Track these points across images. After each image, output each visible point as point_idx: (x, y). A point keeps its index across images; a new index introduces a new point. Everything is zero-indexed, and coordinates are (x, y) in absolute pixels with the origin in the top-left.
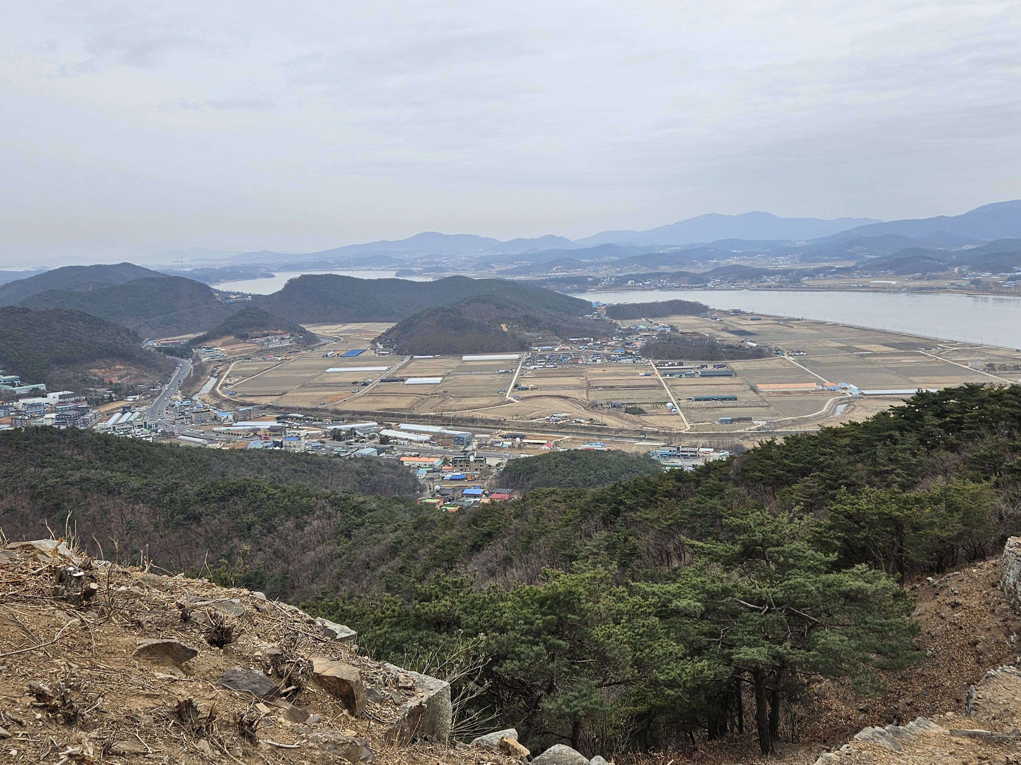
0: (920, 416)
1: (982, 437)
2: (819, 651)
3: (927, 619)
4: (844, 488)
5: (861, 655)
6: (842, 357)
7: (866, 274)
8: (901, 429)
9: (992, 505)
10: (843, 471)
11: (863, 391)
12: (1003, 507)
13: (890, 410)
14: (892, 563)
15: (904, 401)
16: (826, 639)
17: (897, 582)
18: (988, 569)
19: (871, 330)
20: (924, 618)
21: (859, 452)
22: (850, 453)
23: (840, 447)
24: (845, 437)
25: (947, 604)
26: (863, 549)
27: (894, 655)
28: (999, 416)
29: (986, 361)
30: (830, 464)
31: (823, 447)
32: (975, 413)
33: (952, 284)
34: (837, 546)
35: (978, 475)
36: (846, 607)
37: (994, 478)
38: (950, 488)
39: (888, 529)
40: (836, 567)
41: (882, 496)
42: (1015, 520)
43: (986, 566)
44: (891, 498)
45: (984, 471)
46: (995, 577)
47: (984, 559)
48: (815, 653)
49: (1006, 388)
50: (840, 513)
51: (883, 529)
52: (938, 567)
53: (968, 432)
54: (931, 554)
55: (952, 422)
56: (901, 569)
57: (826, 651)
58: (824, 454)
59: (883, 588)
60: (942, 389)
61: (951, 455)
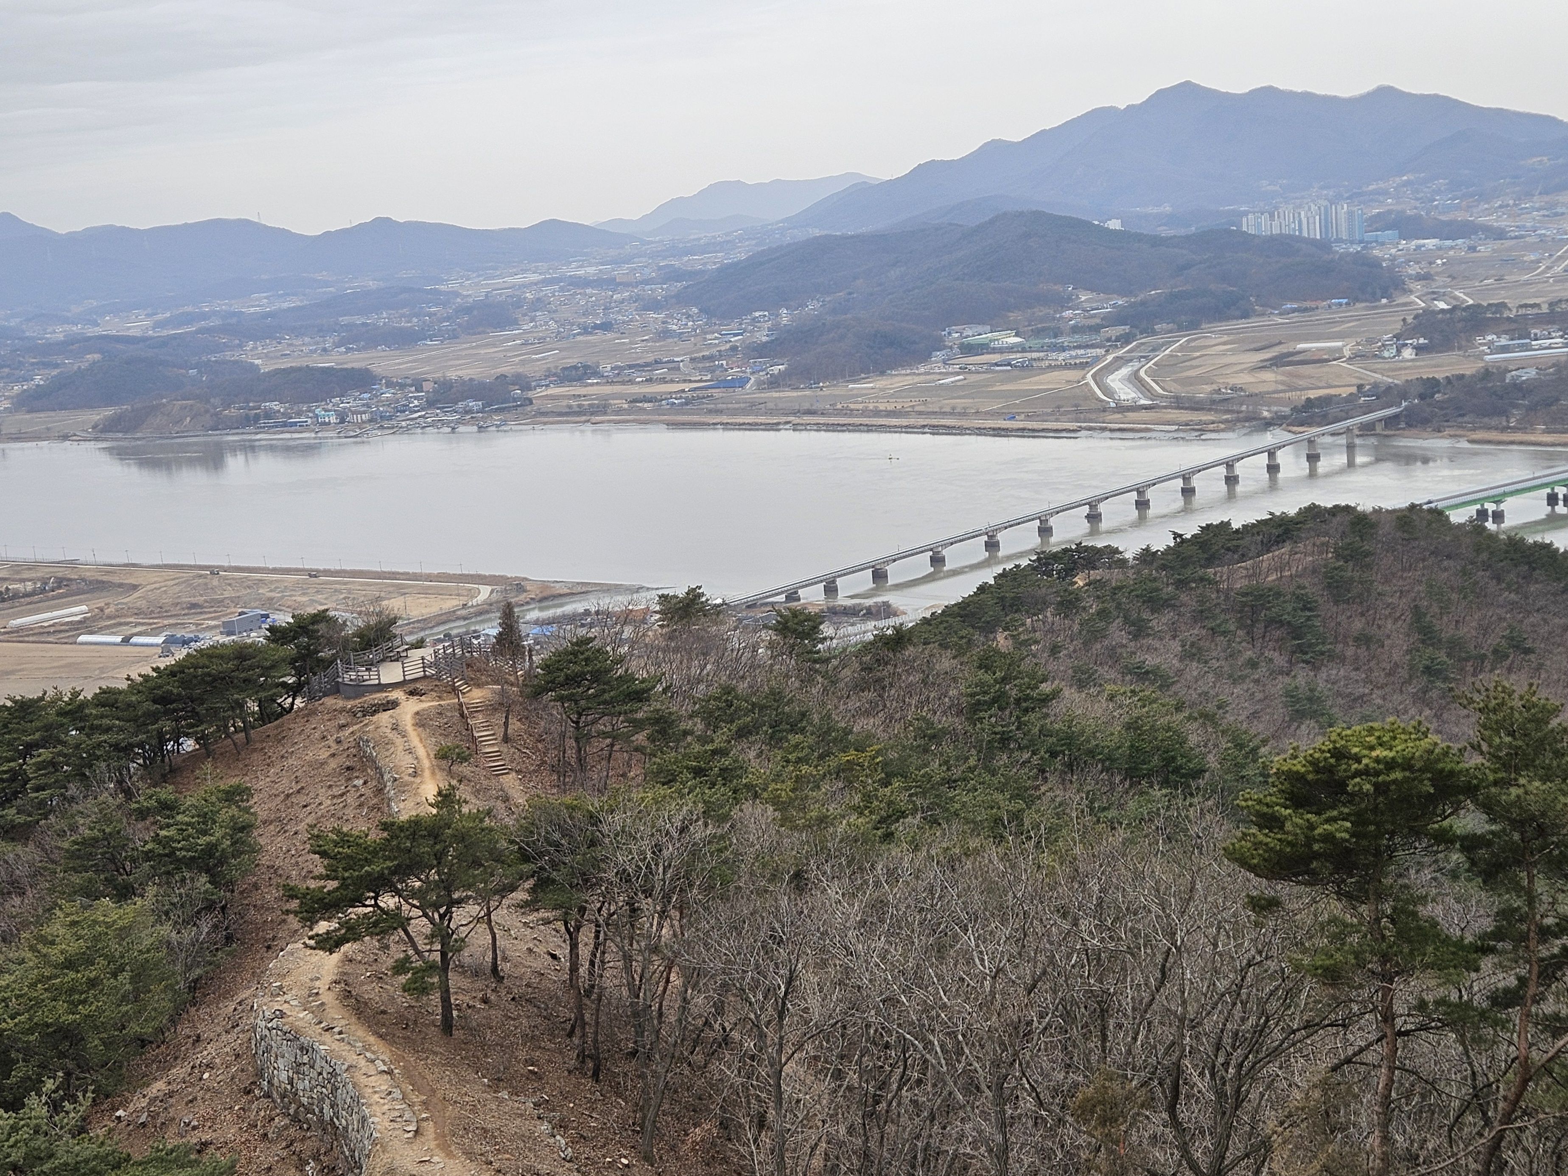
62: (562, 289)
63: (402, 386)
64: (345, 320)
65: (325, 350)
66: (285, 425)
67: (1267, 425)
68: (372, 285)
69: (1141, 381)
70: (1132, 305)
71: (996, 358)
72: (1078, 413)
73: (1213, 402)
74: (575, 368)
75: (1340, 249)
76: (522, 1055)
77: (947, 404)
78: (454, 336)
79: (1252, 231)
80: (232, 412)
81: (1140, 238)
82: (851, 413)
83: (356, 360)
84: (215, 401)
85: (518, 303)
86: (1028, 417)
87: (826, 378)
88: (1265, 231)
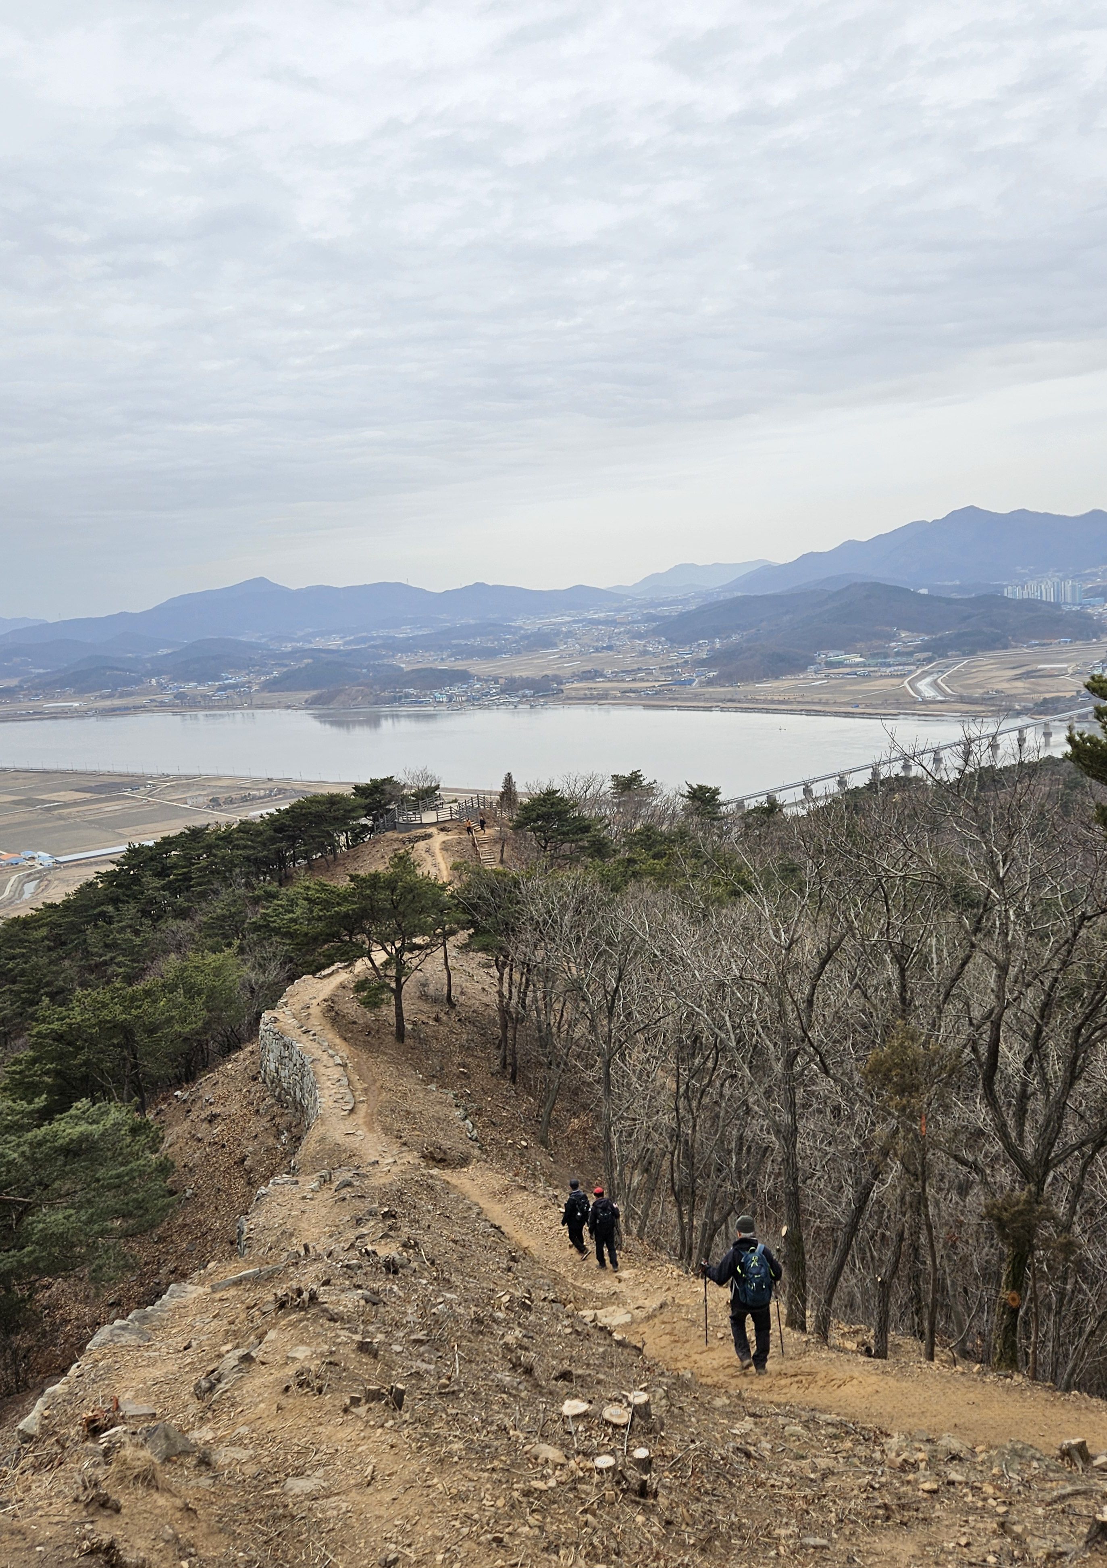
0: (136, 880)
1: (216, 892)
2: (37, 1244)
3: (181, 1149)
4: (46, 1000)
5: (96, 1227)
6: (21, 815)
7: (37, 695)
8: (115, 901)
9: (240, 977)
10: (45, 976)
11: (58, 859)
12: (252, 975)
13: (97, 878)
14: (126, 1088)
15: (113, 862)
16: (44, 1222)
17: (137, 1110)
18: (244, 1060)
19: (56, 772)
20: (177, 1147)
21: (64, 944)
22: (50, 949)
23: (35, 942)
24: (40, 927)
25: (203, 1121)
26: (85, 1078)
27: (141, 1212)
28: (231, 862)
29: (208, 795)
30: (23, 969)
31: (10, 947)
32: (204, 863)
33: (152, 701)
34: (47, 1083)
35: (218, 942)
36: (68, 1168)
37: (236, 942)
38: (186, 967)
39: (116, 1042)
40: (46, 1115)
41: (100, 998)
42: (268, 988)
43: (242, 1056)
44: (113, 999)
45: (225, 937)
46: (253, 1067)
47: (241, 1049)
48: (30, 1249)
49: (234, 826)
50: (45, 1037)
51: (108, 1043)
52: (186, 1075)
53: (199, 889)
54: (176, 1060)
55: (177, 880)
56: (138, 1090)
57: (47, 1239)
58: (13, 958)
59: (114, 1125)
60: (159, 840)
61: (183, 924)
62: (584, 626)
63: (486, 681)
64: (454, 642)
65: (442, 659)
66: (416, 702)
67: (1018, 714)
68: (472, 622)
69: (938, 685)
70: (933, 640)
71: (848, 670)
72: (898, 704)
73: (984, 699)
74: (590, 672)
75: (1066, 608)
76: (457, 1059)
77: (816, 697)
78: (519, 652)
79: (1010, 596)
80: (386, 694)
81: (940, 599)
82: (757, 701)
83: (460, 665)
84: (376, 687)
85: (558, 633)
86: (867, 706)
87: (742, 680)
88: (1018, 596)
